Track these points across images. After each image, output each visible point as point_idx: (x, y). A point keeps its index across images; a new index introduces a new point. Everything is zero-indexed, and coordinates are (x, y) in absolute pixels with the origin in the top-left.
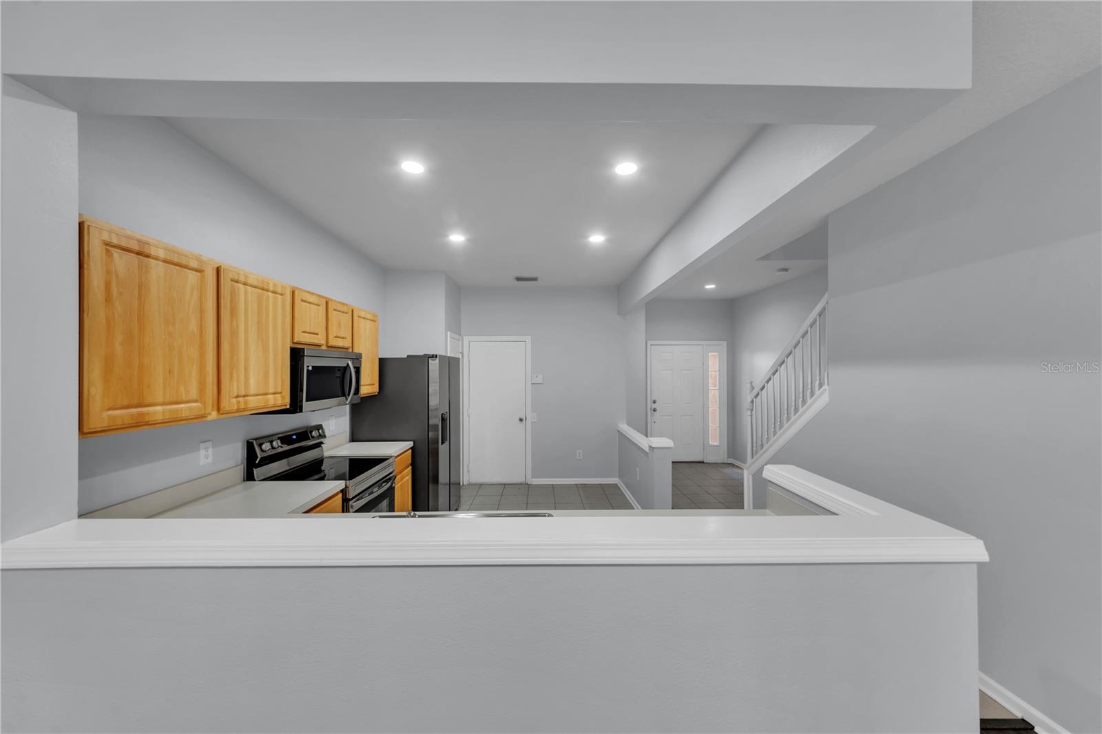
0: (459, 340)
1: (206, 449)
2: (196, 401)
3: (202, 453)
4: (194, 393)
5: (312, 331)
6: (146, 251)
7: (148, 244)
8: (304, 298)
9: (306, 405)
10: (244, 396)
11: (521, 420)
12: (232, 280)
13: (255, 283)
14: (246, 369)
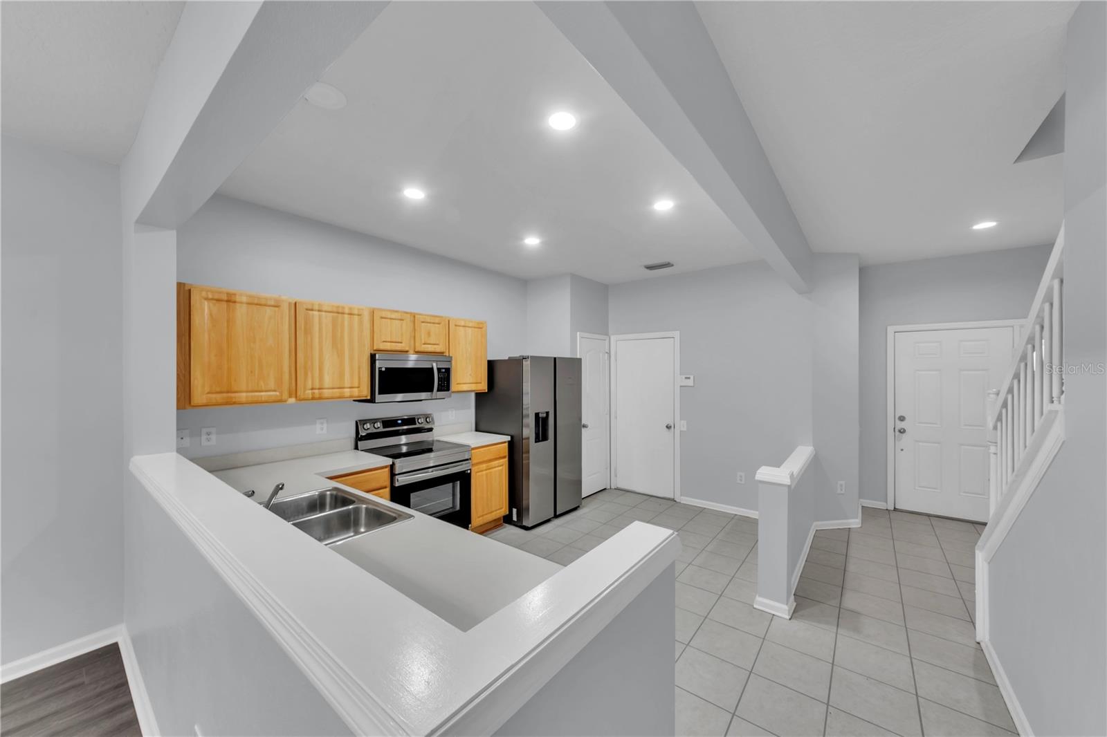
0: (605, 340)
1: (322, 423)
2: (275, 391)
3: (318, 426)
4: (272, 385)
5: (394, 340)
6: (233, 299)
7: (235, 294)
8: (384, 316)
9: (379, 398)
10: (319, 389)
11: (668, 427)
12: (307, 309)
13: (330, 309)
14: (321, 369)
